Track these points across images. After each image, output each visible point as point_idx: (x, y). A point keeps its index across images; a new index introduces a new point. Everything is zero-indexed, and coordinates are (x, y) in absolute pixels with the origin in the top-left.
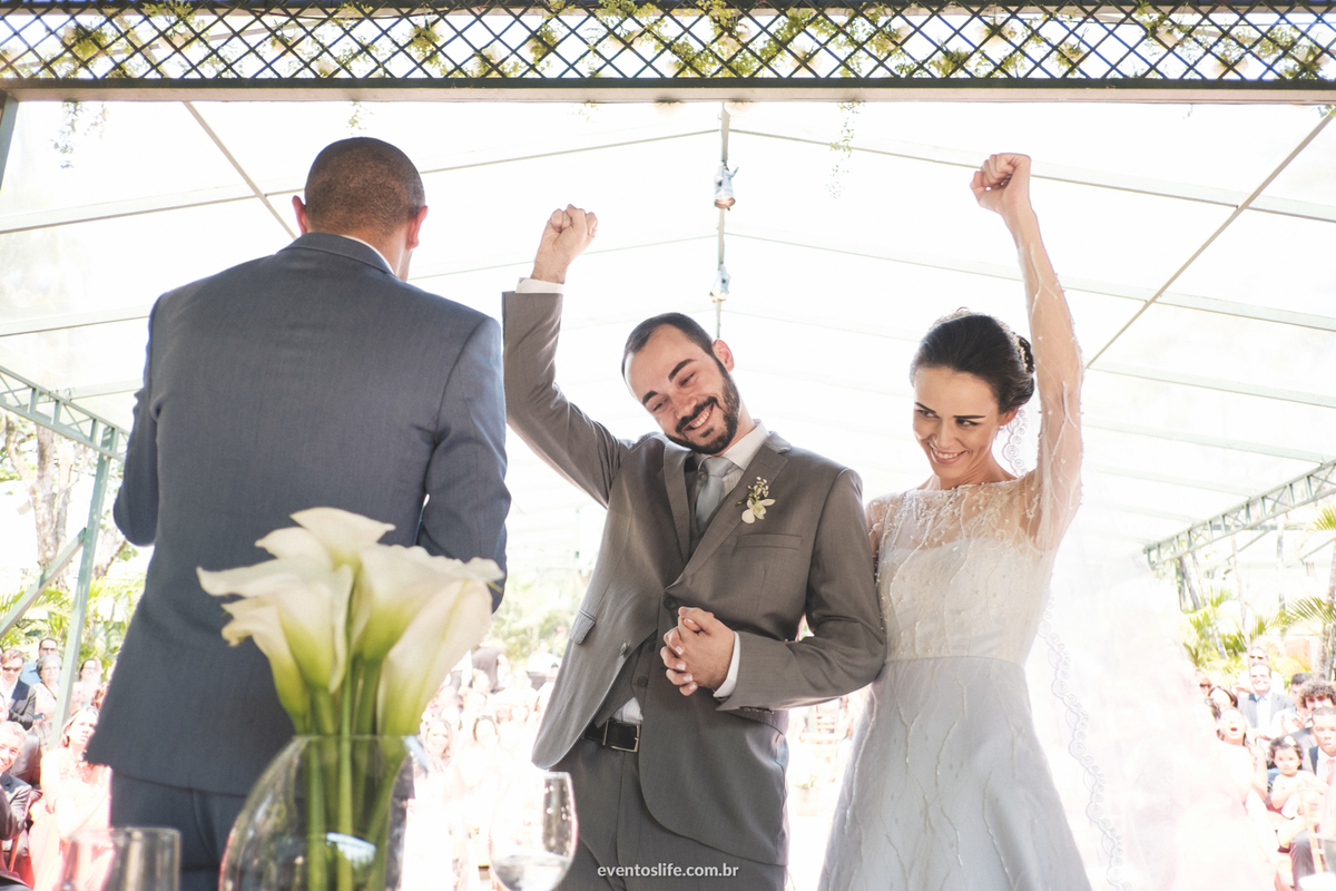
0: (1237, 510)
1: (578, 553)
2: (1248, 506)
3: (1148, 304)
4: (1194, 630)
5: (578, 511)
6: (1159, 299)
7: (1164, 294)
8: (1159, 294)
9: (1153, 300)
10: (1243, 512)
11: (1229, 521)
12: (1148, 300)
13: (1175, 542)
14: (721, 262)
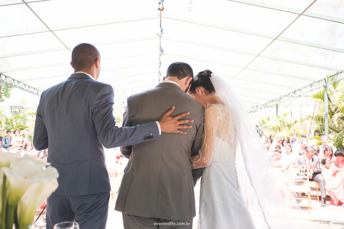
0: (293, 93)
1: (124, 102)
2: (295, 92)
3: (274, 40)
4: (279, 122)
5: (124, 91)
6: (277, 39)
7: (278, 37)
8: (277, 37)
9: (276, 39)
10: (294, 93)
11: (289, 95)
12: (274, 39)
13: (277, 100)
14: (161, 25)
